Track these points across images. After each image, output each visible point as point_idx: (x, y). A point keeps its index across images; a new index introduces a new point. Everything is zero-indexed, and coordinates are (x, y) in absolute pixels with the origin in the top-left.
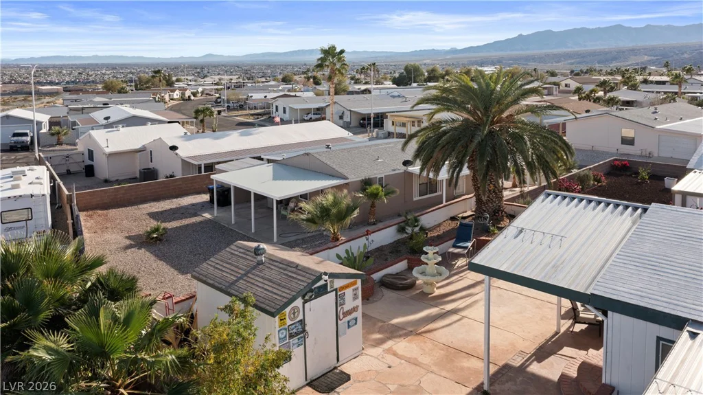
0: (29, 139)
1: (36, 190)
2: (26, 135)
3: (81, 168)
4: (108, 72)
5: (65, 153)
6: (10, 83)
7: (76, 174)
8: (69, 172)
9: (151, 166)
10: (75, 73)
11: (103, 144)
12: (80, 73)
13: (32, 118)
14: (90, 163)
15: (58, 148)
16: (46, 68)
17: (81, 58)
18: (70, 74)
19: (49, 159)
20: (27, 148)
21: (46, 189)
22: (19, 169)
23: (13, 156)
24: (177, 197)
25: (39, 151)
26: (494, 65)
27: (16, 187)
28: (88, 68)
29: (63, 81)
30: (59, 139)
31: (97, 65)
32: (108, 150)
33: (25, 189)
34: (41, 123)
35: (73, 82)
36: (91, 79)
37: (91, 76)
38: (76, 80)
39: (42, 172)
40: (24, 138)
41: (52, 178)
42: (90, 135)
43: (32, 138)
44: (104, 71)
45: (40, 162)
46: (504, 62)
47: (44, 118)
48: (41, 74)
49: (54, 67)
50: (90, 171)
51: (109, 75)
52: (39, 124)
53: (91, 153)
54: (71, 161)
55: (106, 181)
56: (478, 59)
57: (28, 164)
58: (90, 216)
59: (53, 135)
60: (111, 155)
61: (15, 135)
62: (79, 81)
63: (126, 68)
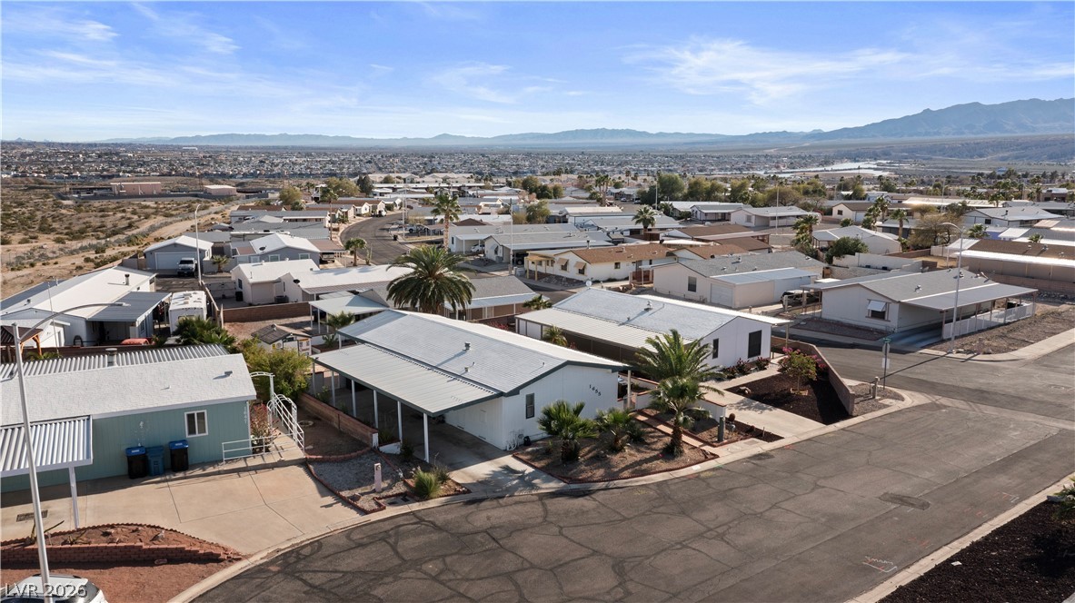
0: (194, 266)
1: (197, 305)
2: (191, 262)
3: (232, 294)
4: (300, 161)
5: (221, 281)
6: (170, 175)
7: (230, 298)
8: (224, 297)
9: (285, 294)
10: (255, 161)
11: (248, 276)
12: (261, 162)
13: (195, 246)
14: (239, 290)
15: (218, 275)
16: (217, 152)
17: (264, 137)
18: (248, 163)
19: (208, 286)
20: (191, 274)
21: (203, 305)
22: (187, 292)
23: (181, 281)
24: (293, 317)
25: (203, 278)
26: (875, 159)
27: (185, 303)
28: (274, 154)
29: (239, 173)
30: (219, 267)
31: (286, 148)
32: (251, 281)
33: (191, 304)
34: (204, 251)
35: (252, 174)
36: (276, 170)
37: (277, 165)
38: (255, 172)
39: (201, 295)
40: (190, 265)
41: (208, 300)
42: (239, 268)
43: (197, 265)
44: (294, 159)
45: (202, 288)
46: (894, 154)
47: (206, 246)
48: (209, 162)
49: (228, 150)
50: (239, 296)
51: (301, 164)
52: (202, 252)
53: (240, 281)
54: (226, 288)
55: (250, 305)
56: (852, 149)
57: (193, 289)
58: (233, 326)
59: (214, 263)
60: (254, 285)
61: (182, 262)
62: (260, 174)
63: (326, 154)
